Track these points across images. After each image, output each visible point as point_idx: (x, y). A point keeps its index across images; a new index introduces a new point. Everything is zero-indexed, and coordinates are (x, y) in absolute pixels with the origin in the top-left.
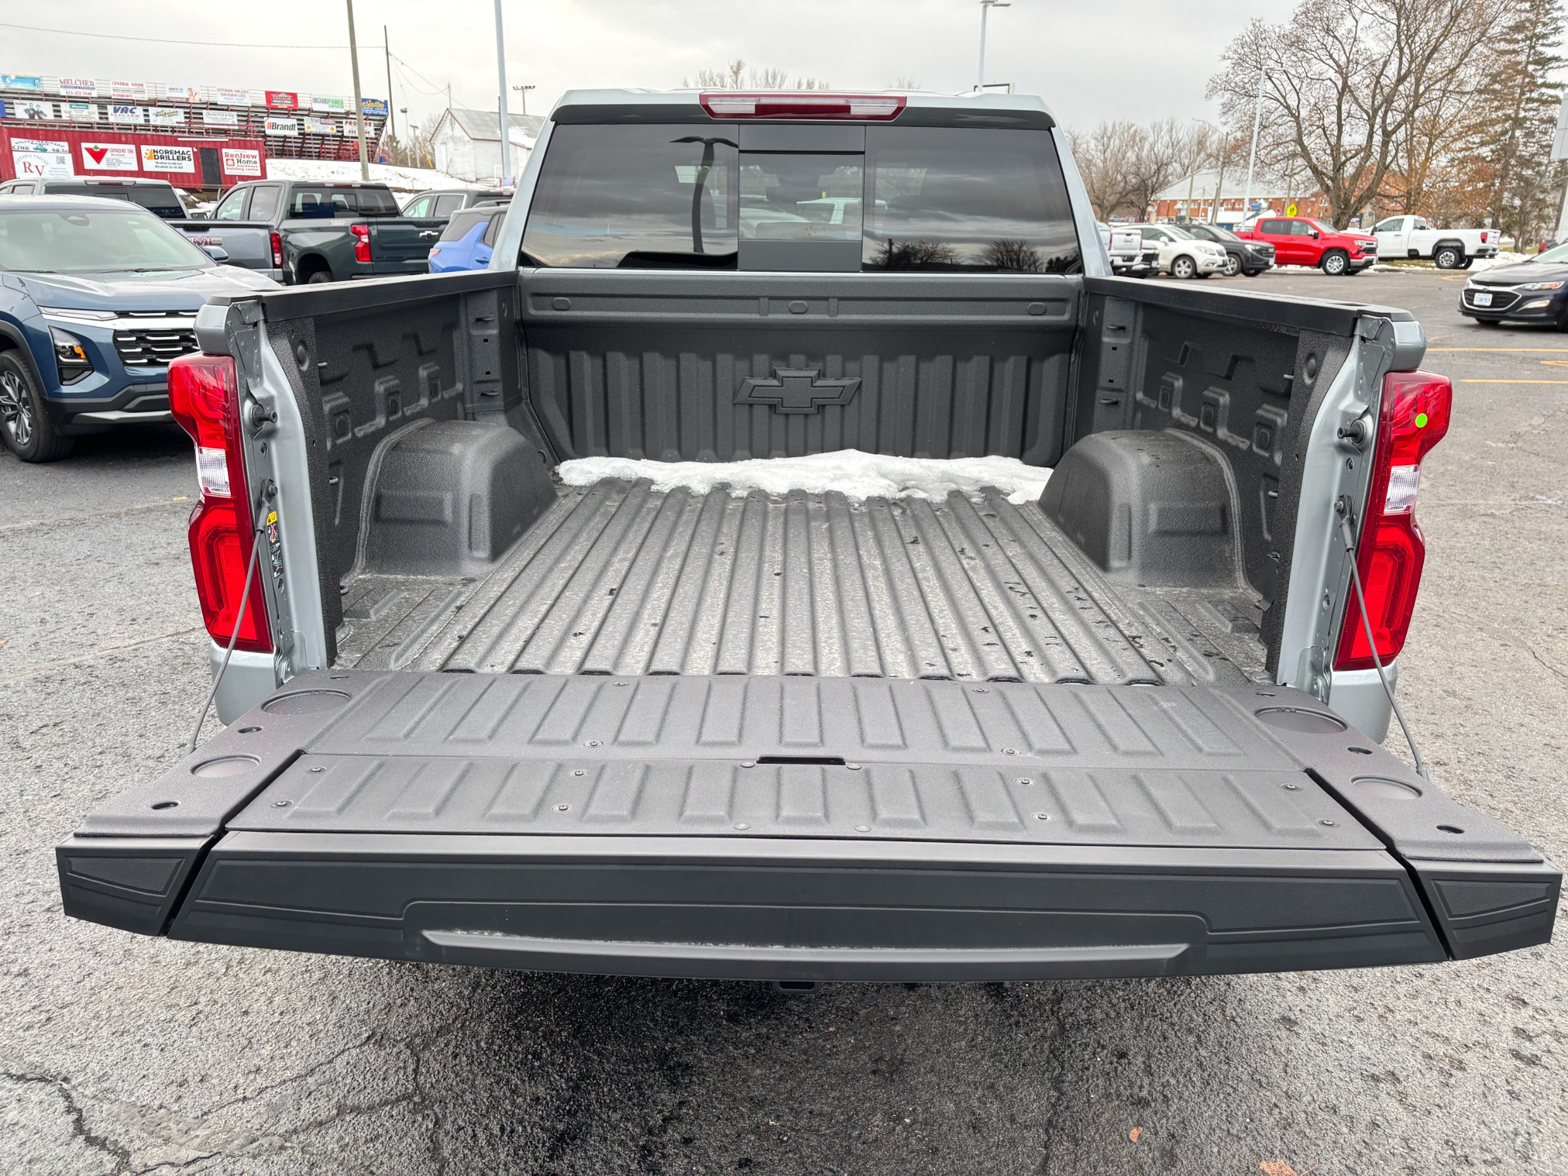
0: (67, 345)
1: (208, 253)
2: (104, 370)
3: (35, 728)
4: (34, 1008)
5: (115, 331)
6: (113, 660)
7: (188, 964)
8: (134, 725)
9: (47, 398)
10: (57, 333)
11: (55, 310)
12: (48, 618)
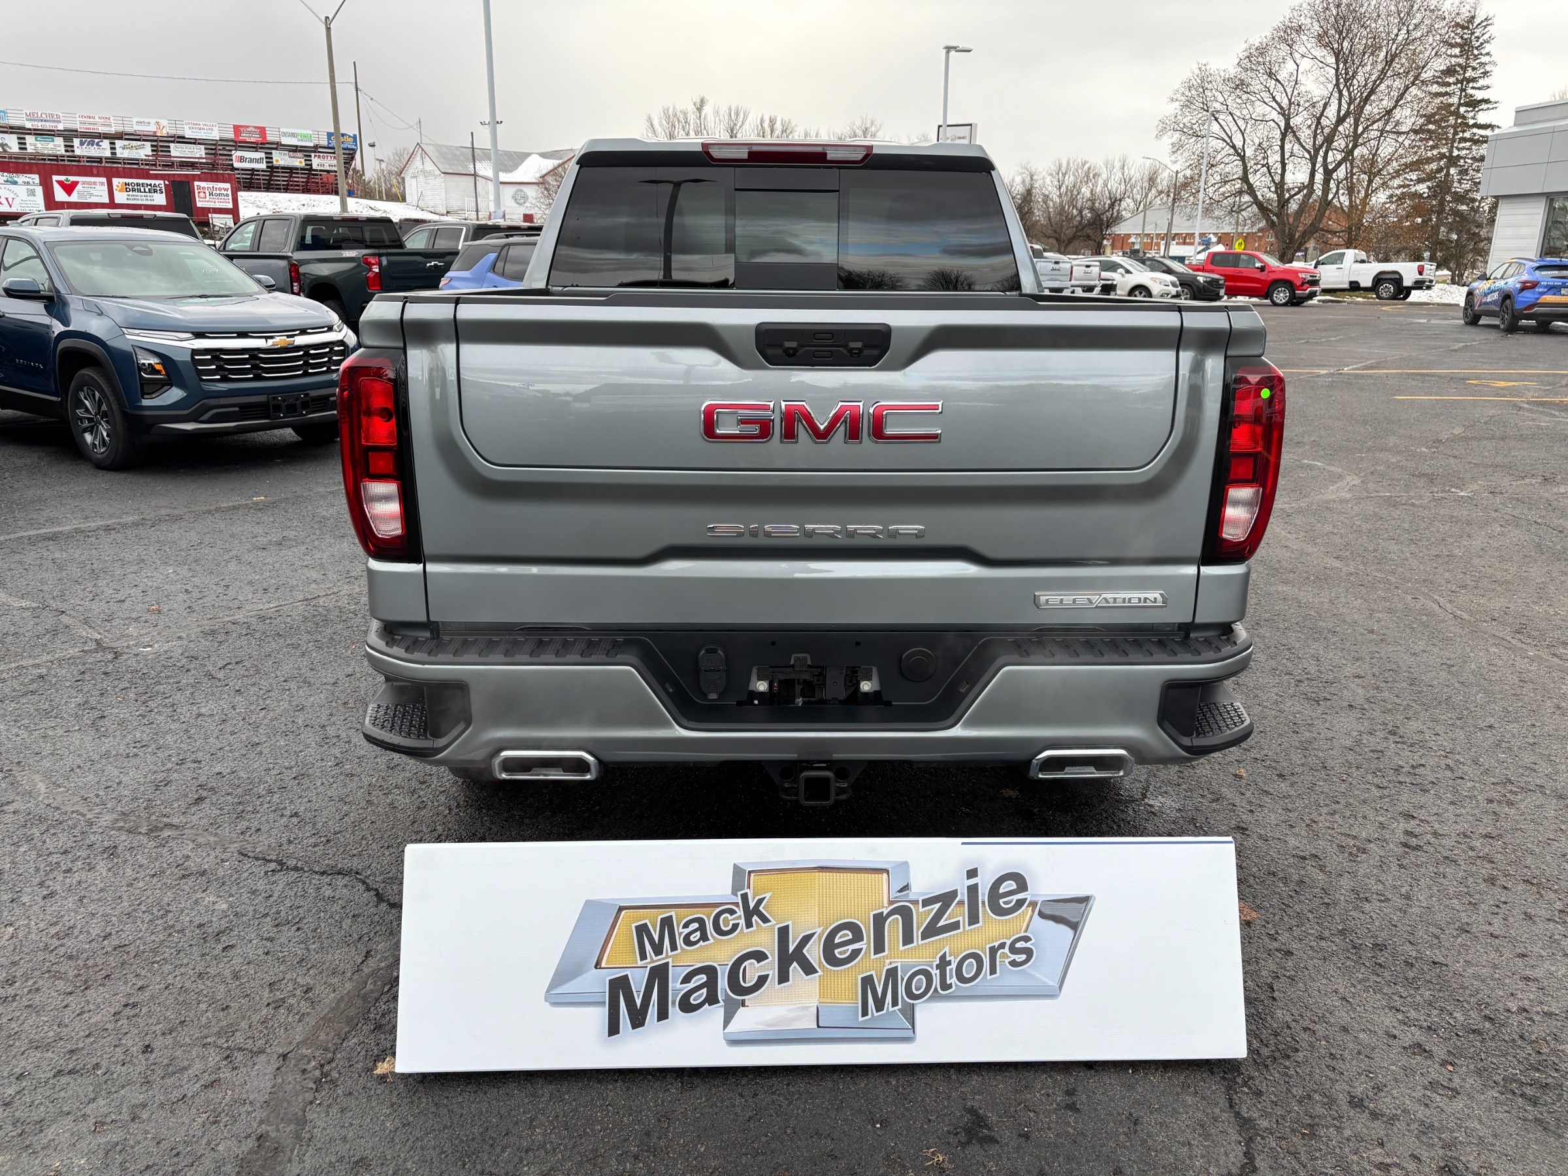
0: (147, 362)
1: (259, 281)
2: (181, 386)
3: (221, 666)
4: (314, 834)
5: (193, 350)
6: (262, 619)
7: (419, 808)
8: (304, 663)
9: (128, 411)
10: (138, 351)
11: (137, 331)
12: (190, 589)
